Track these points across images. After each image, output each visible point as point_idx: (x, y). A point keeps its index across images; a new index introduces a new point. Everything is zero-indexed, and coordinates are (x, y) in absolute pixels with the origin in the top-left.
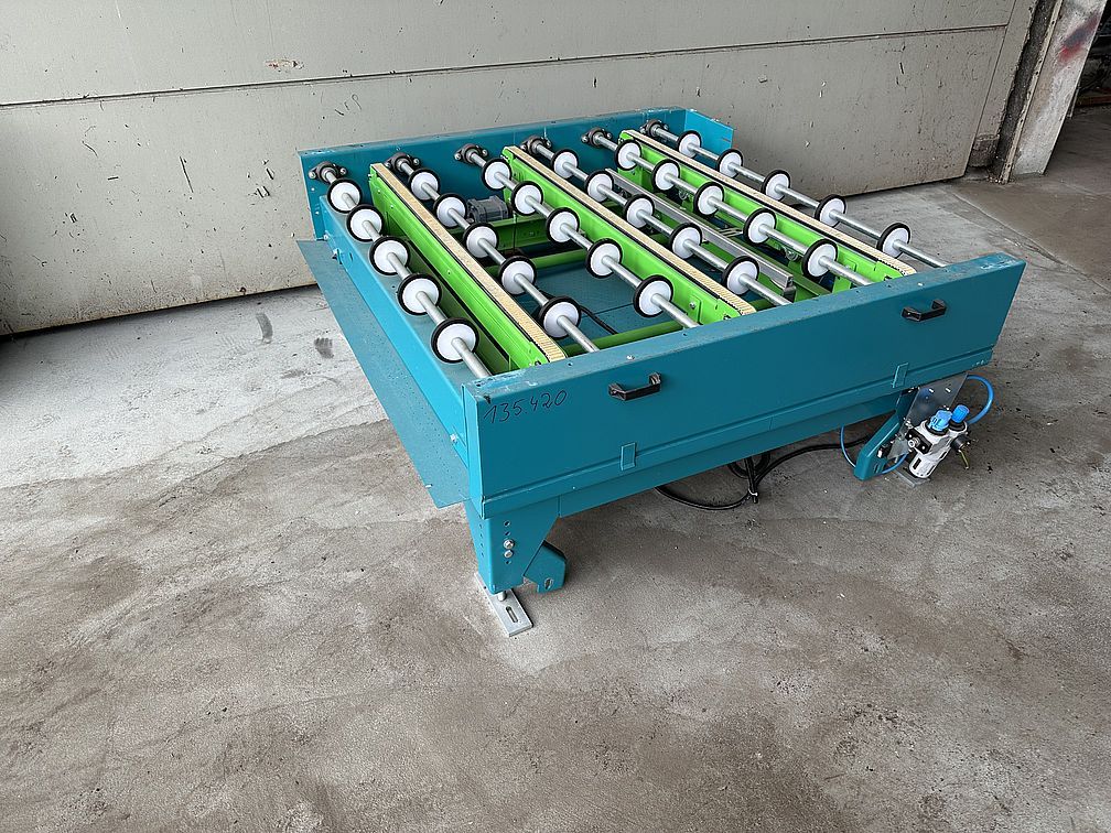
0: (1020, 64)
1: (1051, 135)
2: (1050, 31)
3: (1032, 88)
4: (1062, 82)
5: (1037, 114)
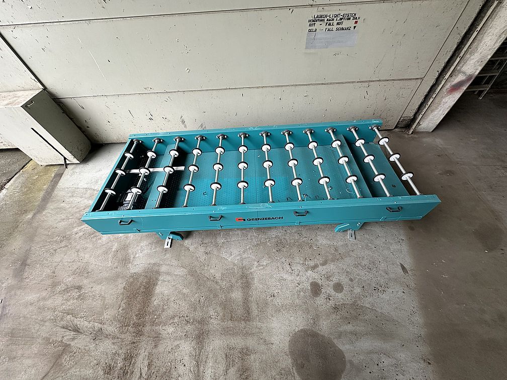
0: (428, 92)
2: (443, 83)
3: (429, 103)
4: (447, 101)
5: (432, 112)
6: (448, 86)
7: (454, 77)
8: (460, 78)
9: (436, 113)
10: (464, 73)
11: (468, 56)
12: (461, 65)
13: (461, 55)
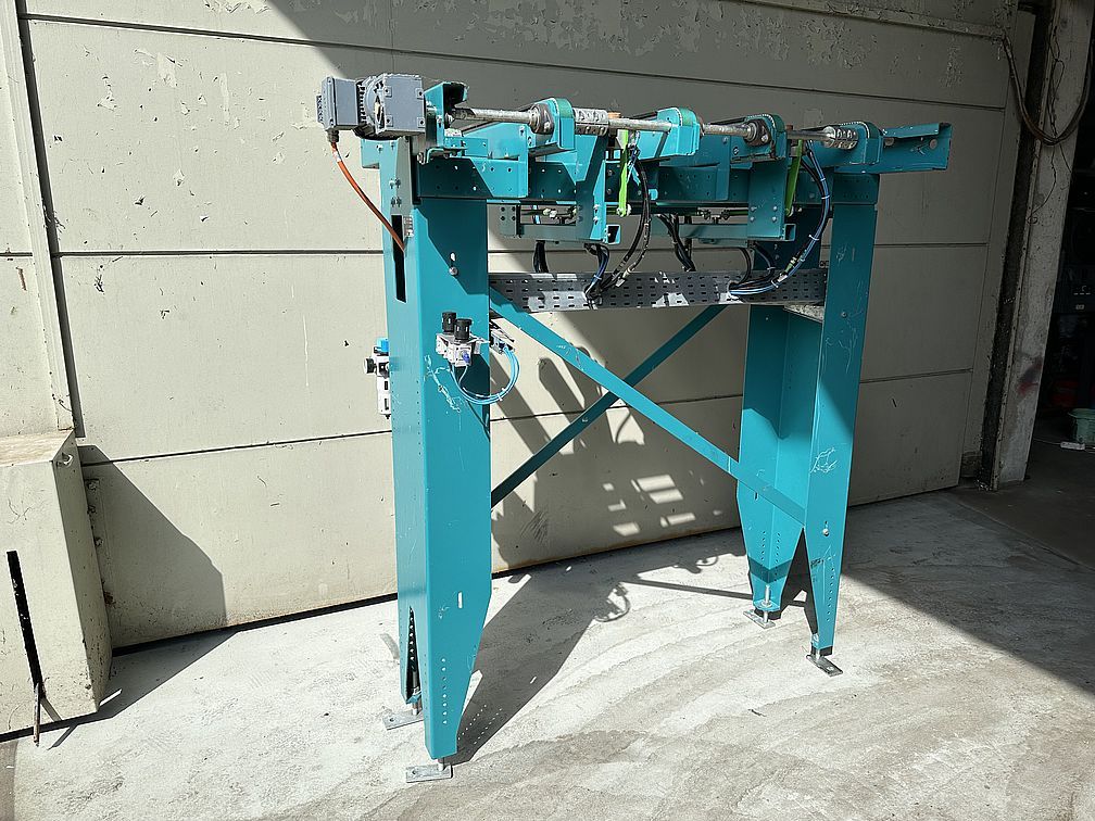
0: (988, 397)
1: (1024, 451)
2: (1008, 372)
3: (1002, 415)
4: (1023, 410)
5: (1010, 433)
6: (1014, 382)
7: (1017, 363)
8: (1025, 365)
9: (1017, 435)
10: (1027, 355)
11: (1021, 327)
12: (1018, 343)
13: (1015, 325)
